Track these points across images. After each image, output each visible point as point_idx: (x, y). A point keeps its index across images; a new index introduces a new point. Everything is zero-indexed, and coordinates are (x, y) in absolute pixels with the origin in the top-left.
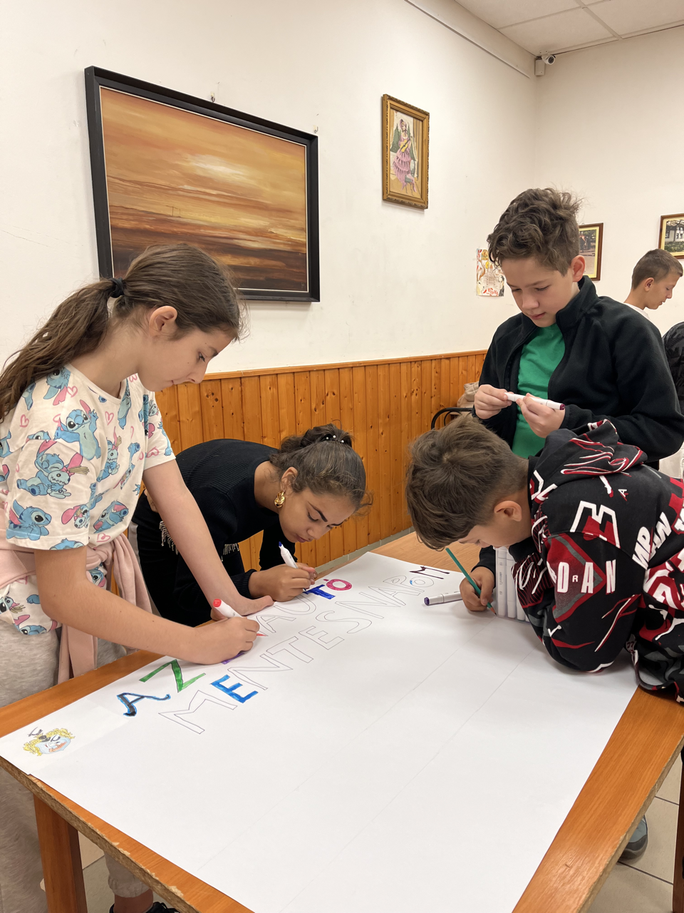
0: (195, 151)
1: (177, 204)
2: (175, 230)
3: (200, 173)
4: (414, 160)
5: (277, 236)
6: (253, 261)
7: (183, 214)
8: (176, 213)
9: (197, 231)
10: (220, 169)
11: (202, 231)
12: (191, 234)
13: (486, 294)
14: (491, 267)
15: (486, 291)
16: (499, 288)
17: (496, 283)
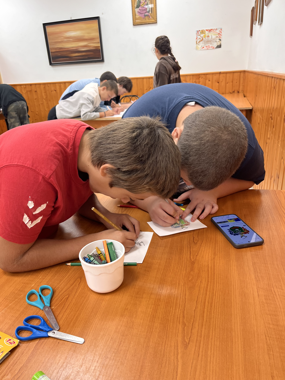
2: (64, 50)
3: (68, 36)
5: (90, 46)
6: (84, 54)
7: (65, 46)
10: (73, 34)
13: (203, 49)
14: (208, 36)
15: (203, 47)
16: (215, 45)
17: (213, 43)
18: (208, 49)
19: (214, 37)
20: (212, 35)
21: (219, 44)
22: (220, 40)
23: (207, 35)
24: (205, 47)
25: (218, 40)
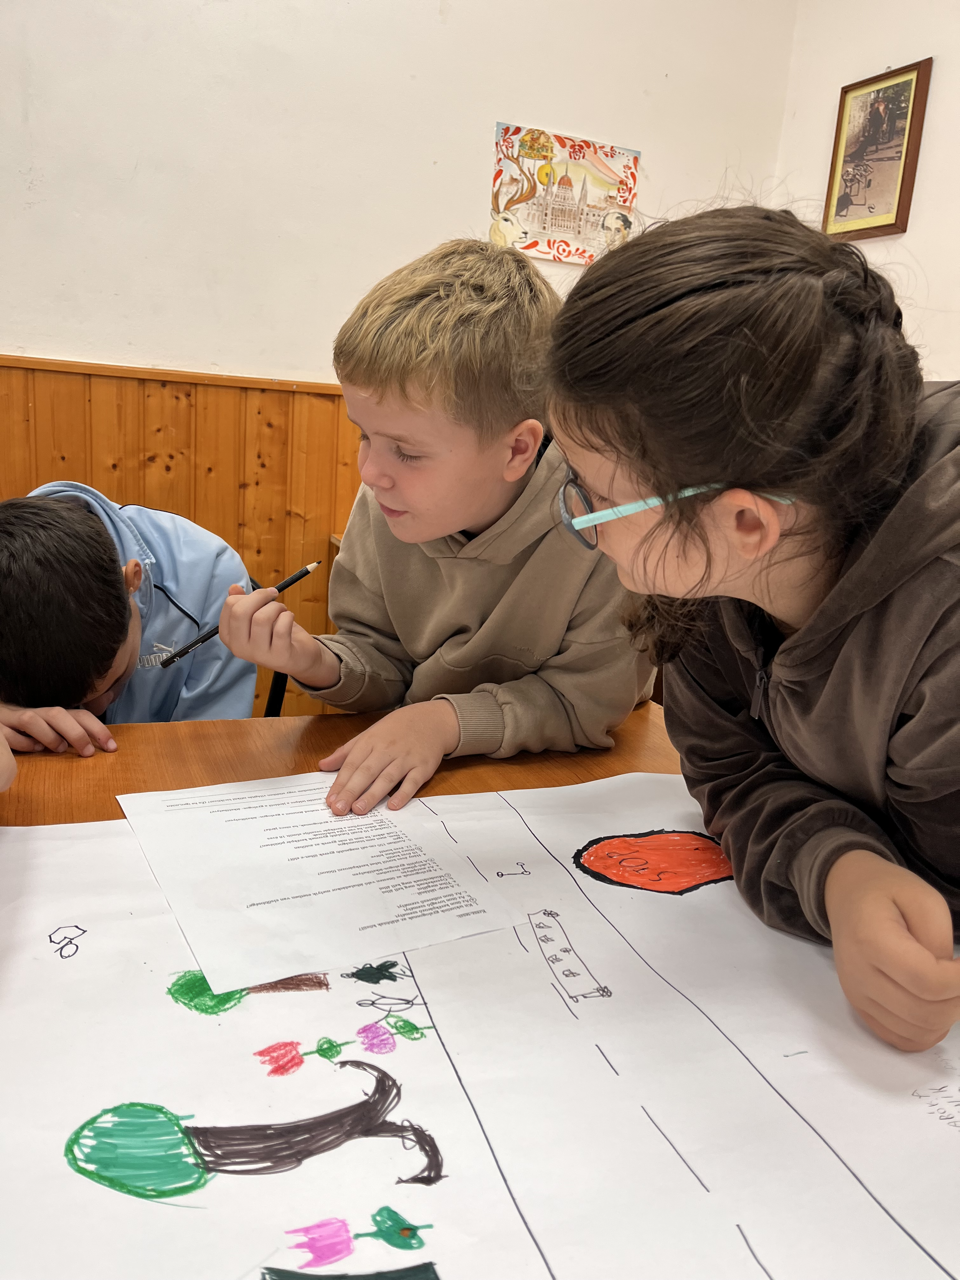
14: (566, 182)
15: (535, 244)
17: (587, 231)
20: (591, 184)
22: (626, 222)
23: (560, 173)
24: (543, 246)
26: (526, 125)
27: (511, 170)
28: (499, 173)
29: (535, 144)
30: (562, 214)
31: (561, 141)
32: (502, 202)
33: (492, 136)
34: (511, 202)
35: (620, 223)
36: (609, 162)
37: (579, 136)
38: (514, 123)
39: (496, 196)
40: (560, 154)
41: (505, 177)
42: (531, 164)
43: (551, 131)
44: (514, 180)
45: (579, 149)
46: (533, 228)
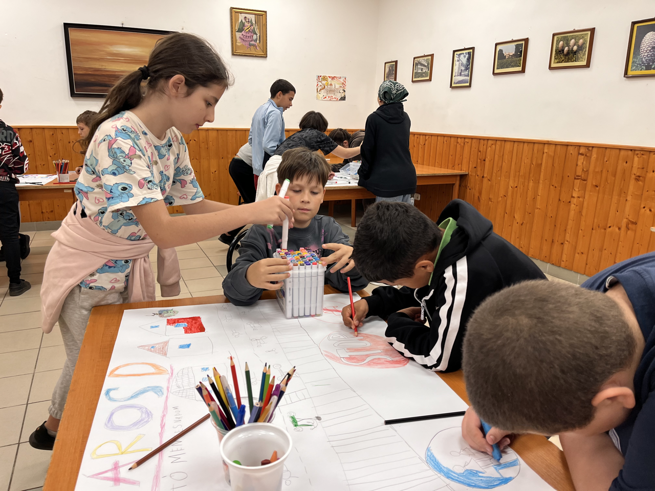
0: (112, 44)
1: (104, 64)
2: (103, 73)
3: (115, 52)
4: (256, 34)
7: (107, 67)
8: (104, 67)
9: (114, 73)
10: (126, 50)
11: (117, 73)
12: (111, 75)
13: (325, 99)
14: (331, 85)
15: (326, 97)
16: (339, 96)
17: (336, 94)
18: (330, 100)
19: (337, 86)
20: (336, 84)
21: (343, 96)
22: (344, 91)
23: (330, 83)
24: (327, 98)
25: (342, 91)
26: (322, 75)
27: (320, 84)
28: (318, 85)
29: (324, 78)
30: (331, 91)
31: (330, 77)
32: (319, 90)
33: (316, 78)
34: (320, 90)
35: (343, 91)
36: (340, 79)
37: (333, 76)
38: (320, 75)
39: (317, 89)
40: (329, 80)
41: (319, 85)
42: (323, 82)
43: (327, 76)
44: (321, 86)
45: (333, 78)
46: (325, 94)
